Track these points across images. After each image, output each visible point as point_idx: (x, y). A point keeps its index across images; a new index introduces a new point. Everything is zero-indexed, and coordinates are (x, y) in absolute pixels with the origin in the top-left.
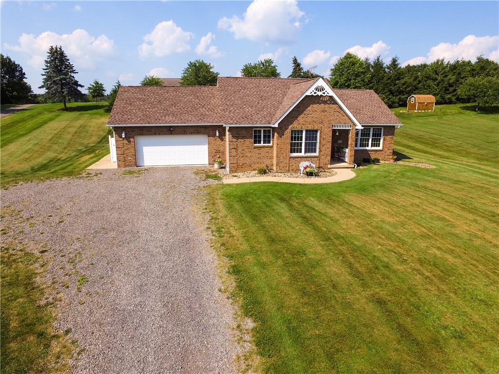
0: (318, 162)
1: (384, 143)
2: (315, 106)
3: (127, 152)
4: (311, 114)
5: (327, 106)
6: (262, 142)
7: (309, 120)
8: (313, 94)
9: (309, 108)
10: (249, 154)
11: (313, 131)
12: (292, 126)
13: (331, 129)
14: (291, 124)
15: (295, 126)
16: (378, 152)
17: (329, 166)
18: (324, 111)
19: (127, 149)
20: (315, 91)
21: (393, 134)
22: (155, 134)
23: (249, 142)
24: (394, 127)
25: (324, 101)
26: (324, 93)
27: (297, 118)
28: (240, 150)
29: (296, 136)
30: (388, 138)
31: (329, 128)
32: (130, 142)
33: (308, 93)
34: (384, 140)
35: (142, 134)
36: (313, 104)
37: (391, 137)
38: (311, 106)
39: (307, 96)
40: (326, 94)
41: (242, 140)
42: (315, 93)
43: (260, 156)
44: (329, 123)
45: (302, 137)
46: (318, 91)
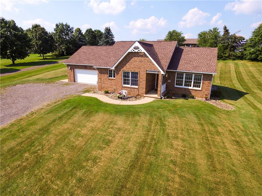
0: (138, 91)
1: (202, 85)
2: (135, 58)
3: (71, 75)
4: (133, 63)
5: (143, 58)
6: (113, 77)
7: (132, 66)
8: (132, 51)
9: (132, 59)
10: (106, 82)
11: (136, 73)
12: (123, 69)
13: (145, 73)
14: (123, 68)
15: (125, 69)
16: (198, 91)
17: (145, 95)
18: (141, 61)
19: (71, 74)
20: (134, 49)
21: (210, 80)
22: (80, 68)
23: (106, 76)
24: (212, 75)
25: (141, 55)
26: (139, 51)
27: (125, 65)
28: (102, 79)
29: (126, 75)
30: (206, 82)
31: (144, 72)
32: (72, 71)
33: (129, 51)
34: (203, 83)
35: (76, 68)
36: (134, 57)
37: (208, 82)
38: (133, 58)
39: (129, 52)
40: (140, 51)
41: (103, 75)
42: (134, 50)
43: (112, 84)
44: (144, 69)
45: (129, 76)
46: (136, 49)
